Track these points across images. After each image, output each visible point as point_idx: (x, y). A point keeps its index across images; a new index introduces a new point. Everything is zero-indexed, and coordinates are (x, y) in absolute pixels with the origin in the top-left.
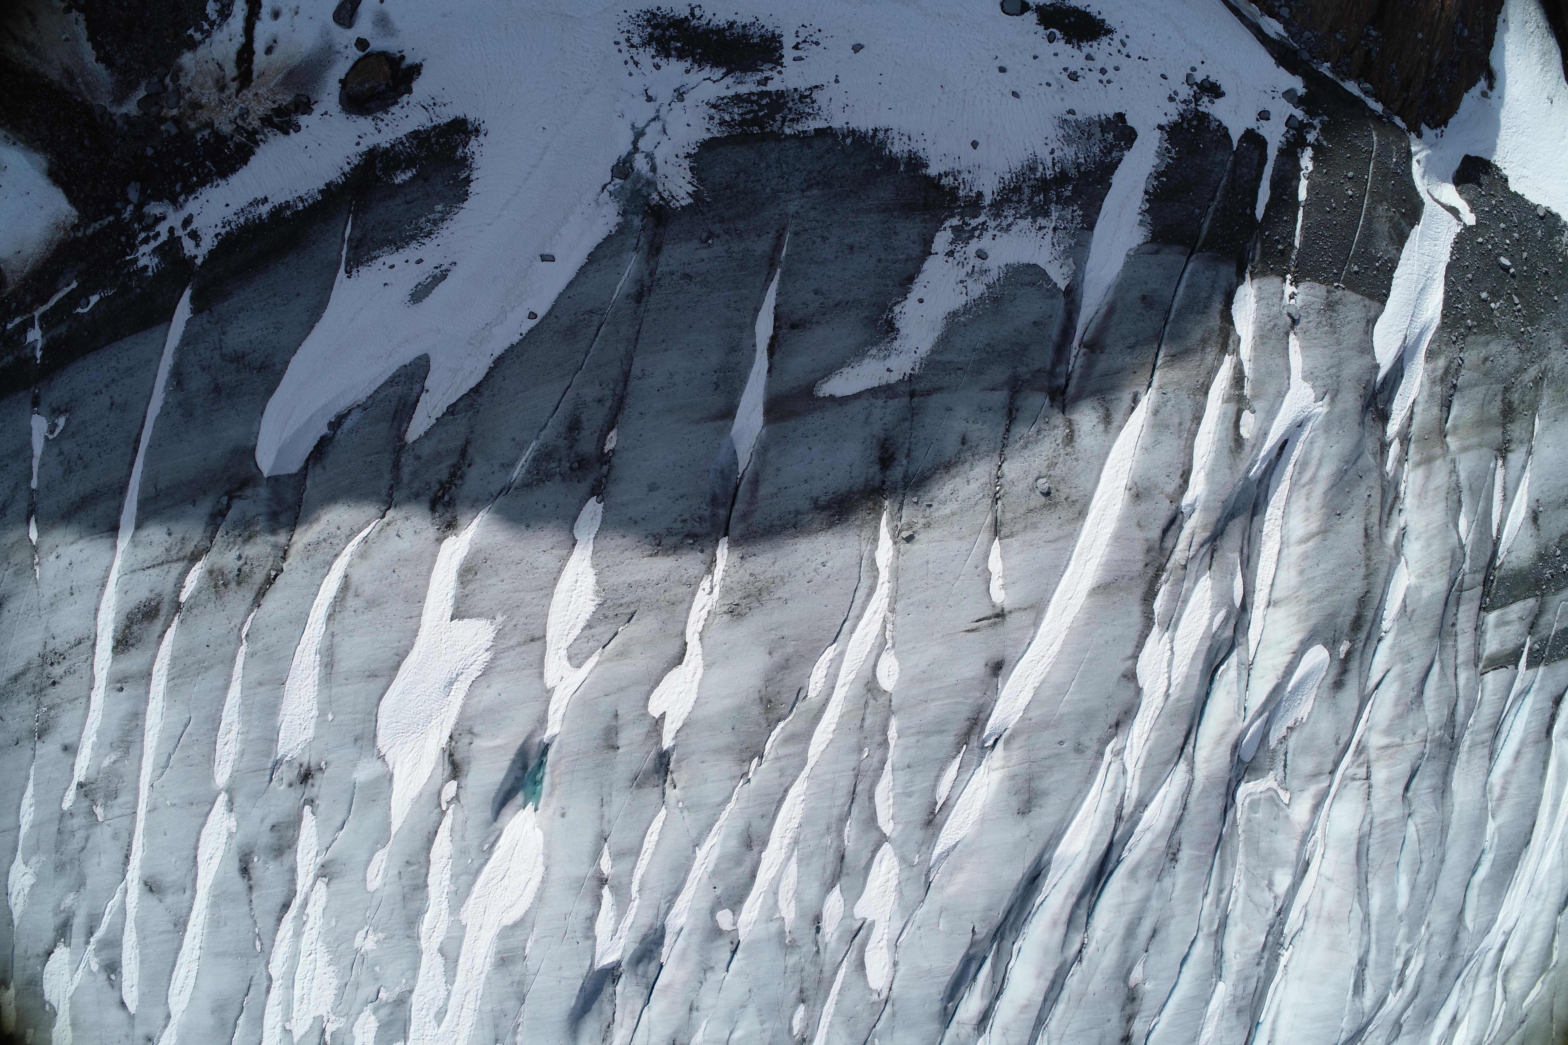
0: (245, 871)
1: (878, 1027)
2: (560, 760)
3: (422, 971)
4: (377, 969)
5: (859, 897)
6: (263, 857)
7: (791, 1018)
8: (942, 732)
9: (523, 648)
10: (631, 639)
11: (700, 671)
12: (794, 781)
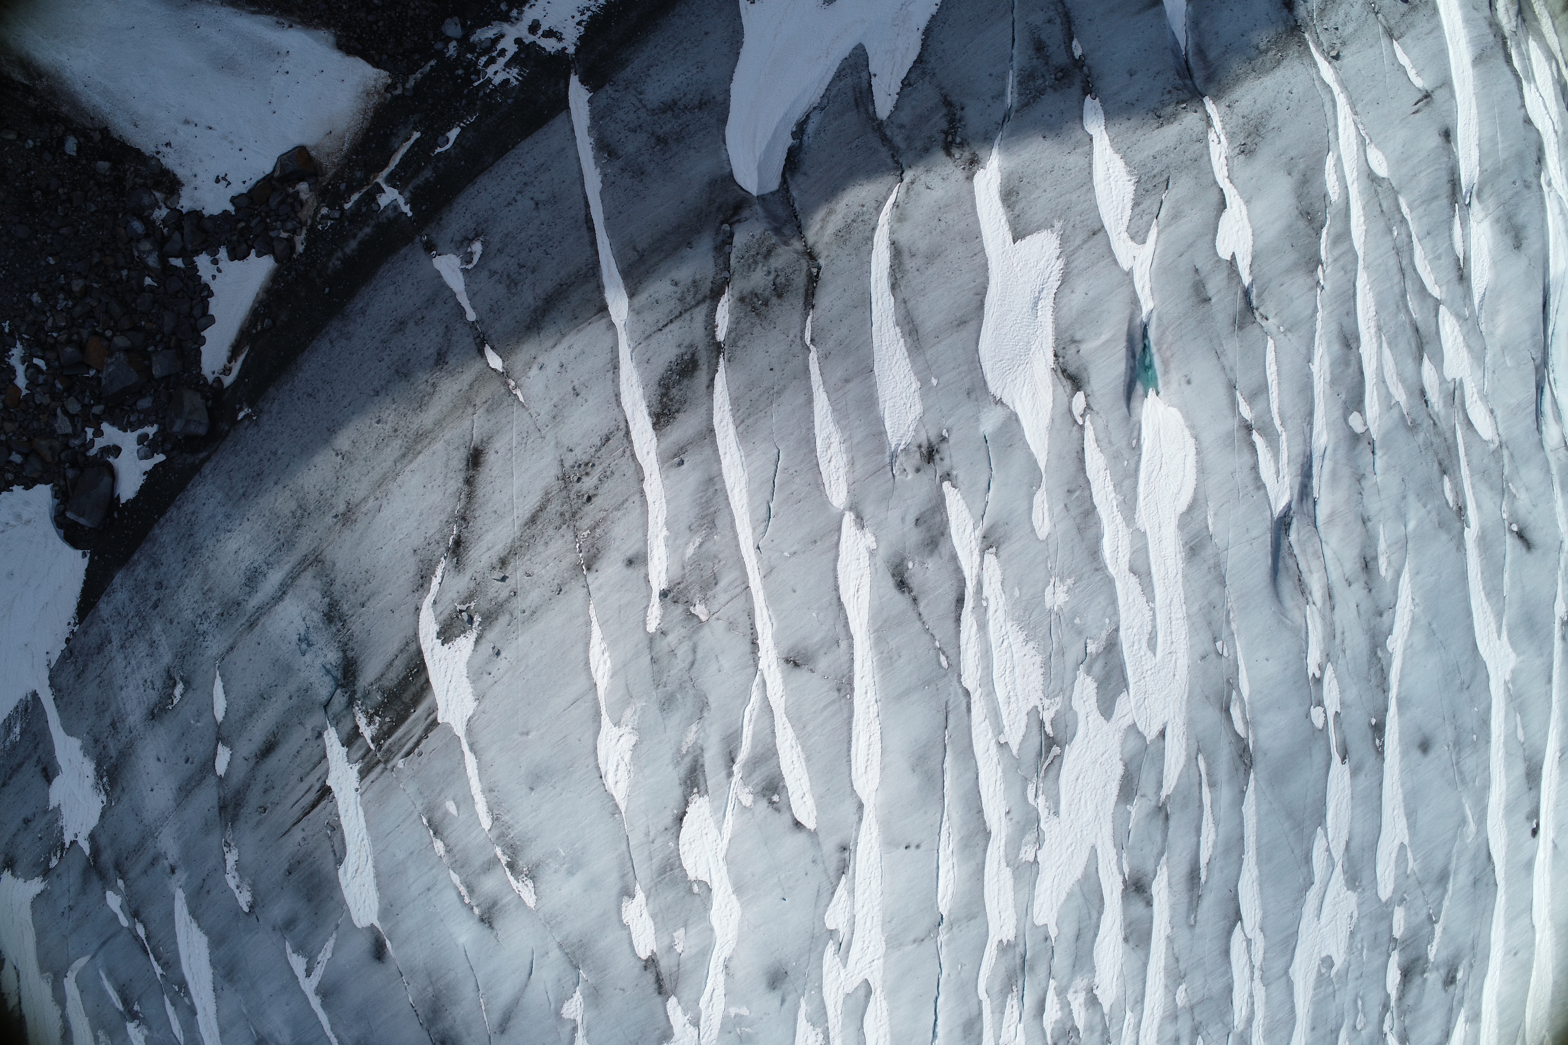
0: (902, 585)
1: (1506, 472)
2: (1163, 333)
3: (1121, 601)
4: (1077, 621)
5: (1443, 361)
6: (917, 559)
7: (1443, 491)
8: (1436, 197)
9: (1090, 243)
10: (1177, 201)
11: (1244, 208)
12: (1356, 274)
